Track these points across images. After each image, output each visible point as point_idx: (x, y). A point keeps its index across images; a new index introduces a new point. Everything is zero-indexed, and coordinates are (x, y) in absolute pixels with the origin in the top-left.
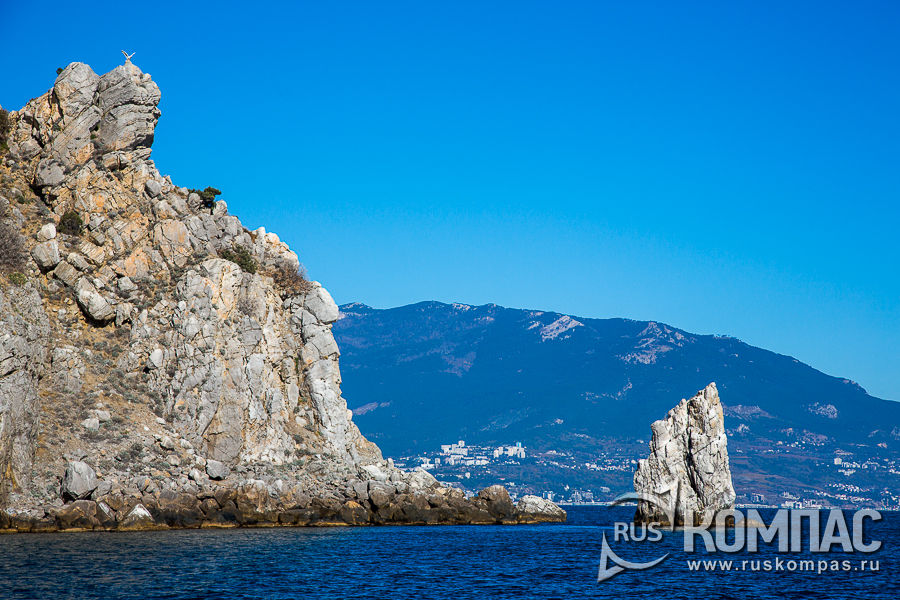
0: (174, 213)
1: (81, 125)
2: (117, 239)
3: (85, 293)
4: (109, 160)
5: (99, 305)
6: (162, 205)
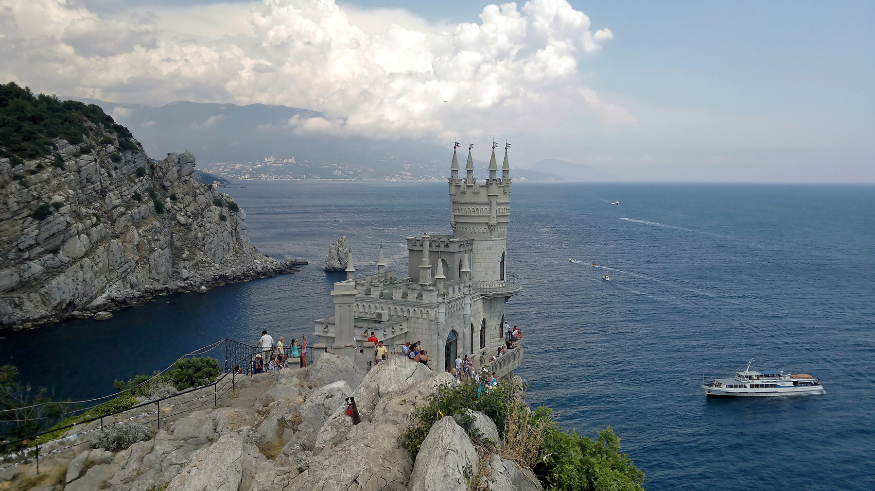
0: (201, 193)
1: (175, 169)
2: (186, 201)
3: (179, 217)
4: (183, 179)
5: (183, 220)
6: (198, 191)
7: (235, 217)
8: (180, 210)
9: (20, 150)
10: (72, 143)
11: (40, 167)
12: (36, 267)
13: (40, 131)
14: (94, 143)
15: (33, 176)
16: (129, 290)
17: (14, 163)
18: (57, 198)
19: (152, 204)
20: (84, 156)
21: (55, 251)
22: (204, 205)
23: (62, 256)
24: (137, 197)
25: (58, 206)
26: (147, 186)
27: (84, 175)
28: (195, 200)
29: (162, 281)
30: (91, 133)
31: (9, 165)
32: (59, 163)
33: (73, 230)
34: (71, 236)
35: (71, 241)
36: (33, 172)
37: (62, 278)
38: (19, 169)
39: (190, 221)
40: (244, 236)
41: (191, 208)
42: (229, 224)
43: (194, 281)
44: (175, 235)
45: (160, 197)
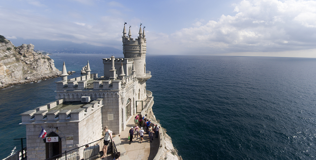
1: (25, 49)
2: (30, 58)
3: (26, 62)
4: (29, 51)
6: (35, 55)
7: (50, 61)
19: (14, 58)
22: (37, 59)
24: (7, 56)
26: (12, 53)
28: (33, 57)
39: (31, 63)
40: (53, 67)
41: (32, 59)
42: (47, 63)
43: (32, 80)
44: (25, 67)
45: (18, 56)
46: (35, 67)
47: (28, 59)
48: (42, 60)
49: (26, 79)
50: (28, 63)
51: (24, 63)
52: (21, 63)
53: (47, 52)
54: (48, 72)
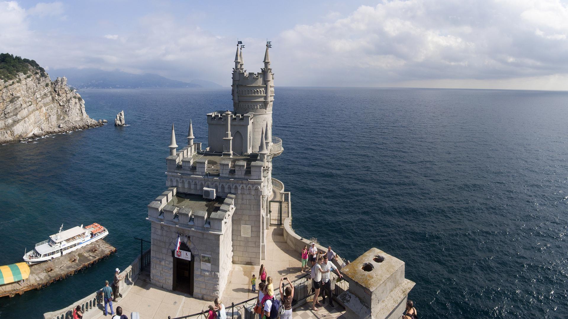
0: (68, 93)
1: (60, 84)
2: (63, 96)
4: (62, 87)
7: (81, 103)
8: (61, 100)
9: (8, 77)
10: (25, 74)
11: (13, 83)
12: (10, 121)
13: (14, 70)
14: (32, 74)
15: (11, 86)
16: (41, 131)
17: (5, 81)
18: (18, 95)
19: (51, 97)
20: (28, 79)
21: (16, 115)
22: (69, 98)
23: (19, 117)
24: (45, 95)
25: (18, 97)
26: (49, 90)
27: (28, 86)
28: (66, 96)
29: (53, 128)
30: (31, 70)
31: (4, 83)
32: (19, 81)
33: (23, 107)
34: (22, 109)
35: (22, 111)
36: (10, 85)
37: (18, 125)
38: (7, 84)
39: (64, 104)
40: (84, 111)
41: (65, 99)
42: (78, 105)
43: (64, 129)
44: (58, 110)
45: (54, 94)
46: (67, 110)
47: (61, 98)
48: (73, 101)
49: (59, 127)
50: (61, 104)
51: (58, 105)
52: (56, 104)
53: (74, 88)
54: (78, 119)
